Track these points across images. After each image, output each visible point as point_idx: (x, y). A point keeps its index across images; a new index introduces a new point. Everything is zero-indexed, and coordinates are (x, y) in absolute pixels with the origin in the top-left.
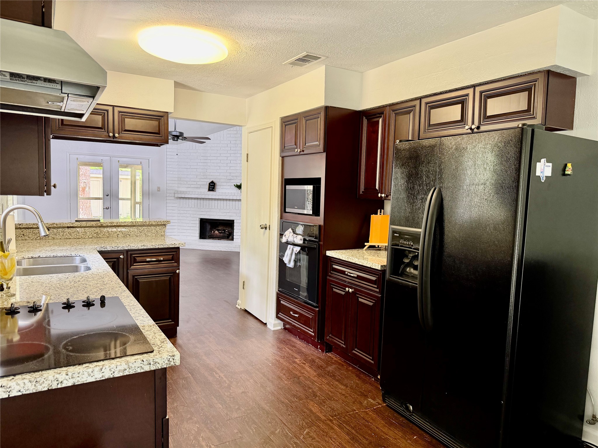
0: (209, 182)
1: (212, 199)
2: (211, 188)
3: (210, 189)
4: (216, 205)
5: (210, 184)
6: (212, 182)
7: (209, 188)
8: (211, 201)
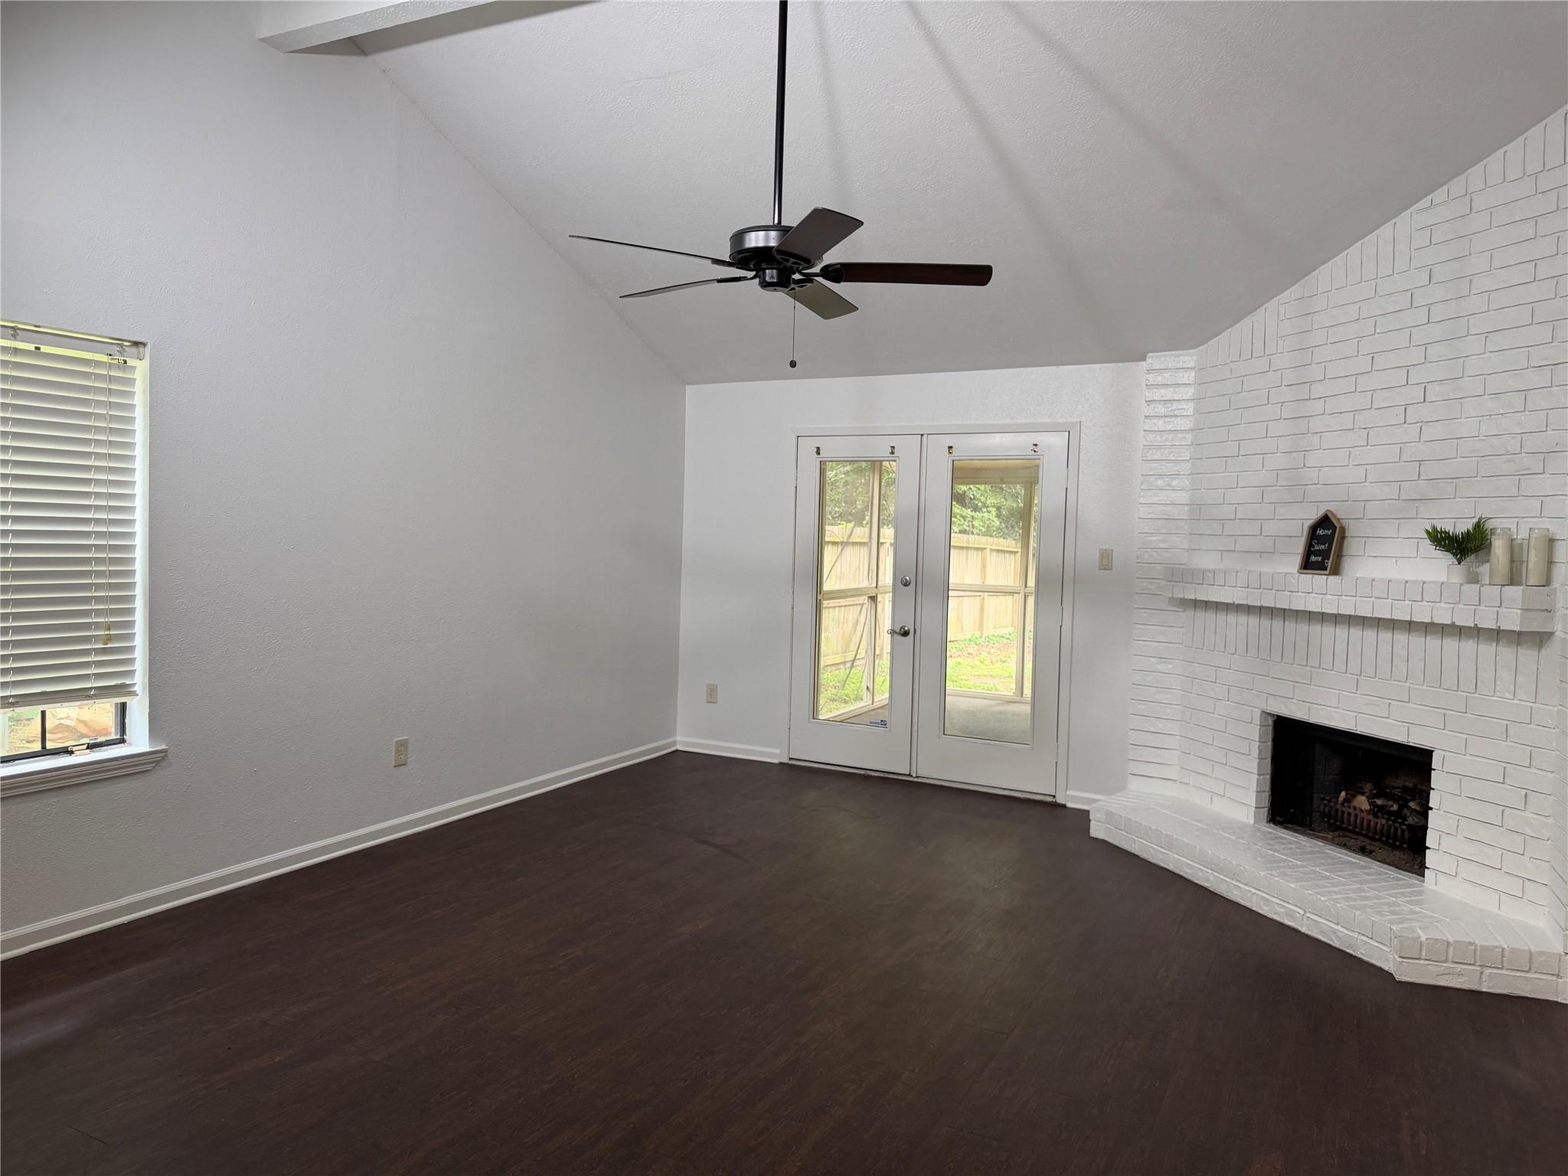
0: (1310, 522)
1: (1323, 617)
2: (1317, 553)
3: (1313, 558)
4: (1341, 648)
5: (1314, 529)
6: (1325, 521)
7: (1309, 552)
8: (1316, 628)
